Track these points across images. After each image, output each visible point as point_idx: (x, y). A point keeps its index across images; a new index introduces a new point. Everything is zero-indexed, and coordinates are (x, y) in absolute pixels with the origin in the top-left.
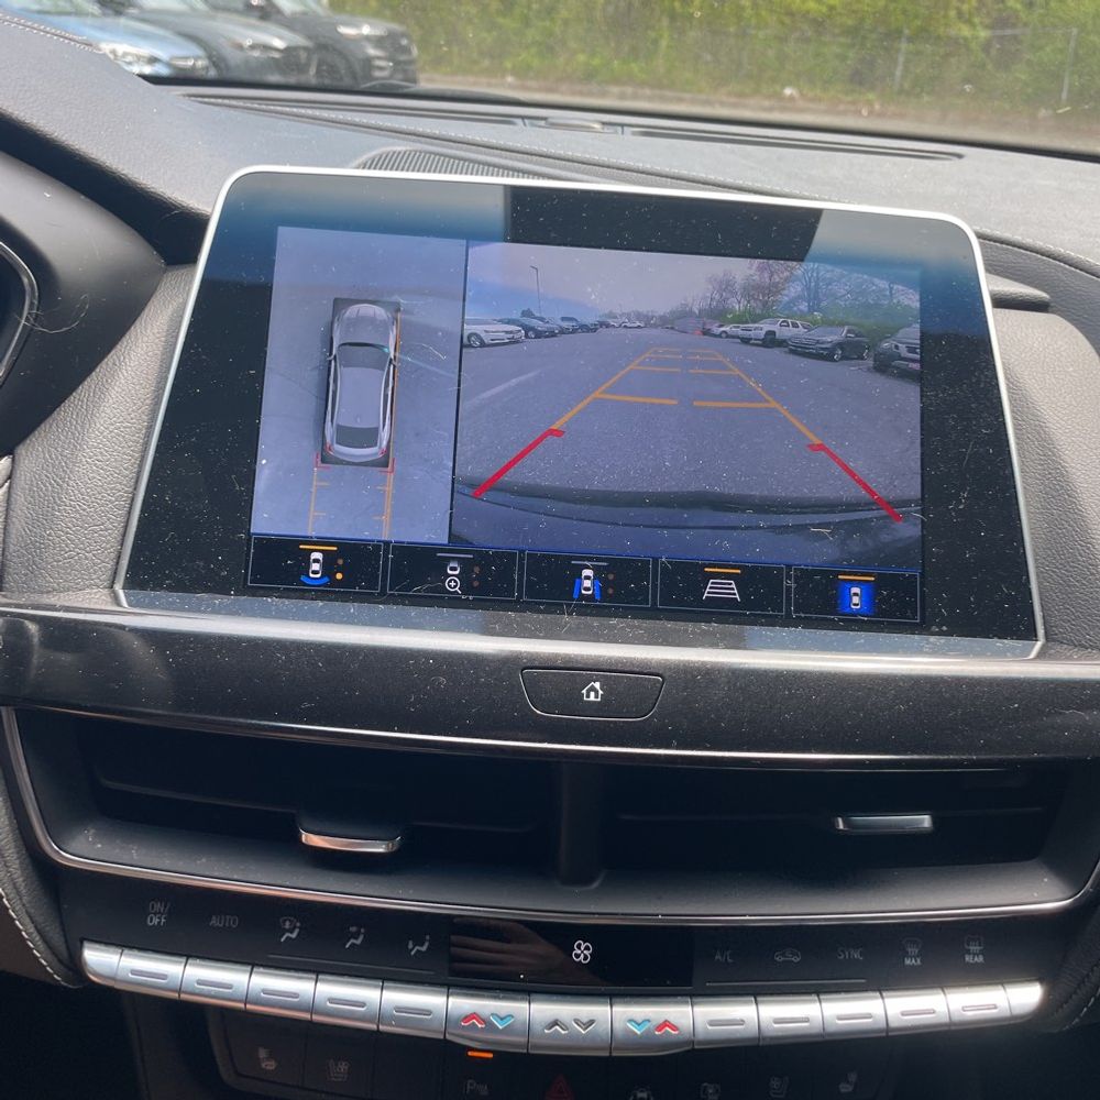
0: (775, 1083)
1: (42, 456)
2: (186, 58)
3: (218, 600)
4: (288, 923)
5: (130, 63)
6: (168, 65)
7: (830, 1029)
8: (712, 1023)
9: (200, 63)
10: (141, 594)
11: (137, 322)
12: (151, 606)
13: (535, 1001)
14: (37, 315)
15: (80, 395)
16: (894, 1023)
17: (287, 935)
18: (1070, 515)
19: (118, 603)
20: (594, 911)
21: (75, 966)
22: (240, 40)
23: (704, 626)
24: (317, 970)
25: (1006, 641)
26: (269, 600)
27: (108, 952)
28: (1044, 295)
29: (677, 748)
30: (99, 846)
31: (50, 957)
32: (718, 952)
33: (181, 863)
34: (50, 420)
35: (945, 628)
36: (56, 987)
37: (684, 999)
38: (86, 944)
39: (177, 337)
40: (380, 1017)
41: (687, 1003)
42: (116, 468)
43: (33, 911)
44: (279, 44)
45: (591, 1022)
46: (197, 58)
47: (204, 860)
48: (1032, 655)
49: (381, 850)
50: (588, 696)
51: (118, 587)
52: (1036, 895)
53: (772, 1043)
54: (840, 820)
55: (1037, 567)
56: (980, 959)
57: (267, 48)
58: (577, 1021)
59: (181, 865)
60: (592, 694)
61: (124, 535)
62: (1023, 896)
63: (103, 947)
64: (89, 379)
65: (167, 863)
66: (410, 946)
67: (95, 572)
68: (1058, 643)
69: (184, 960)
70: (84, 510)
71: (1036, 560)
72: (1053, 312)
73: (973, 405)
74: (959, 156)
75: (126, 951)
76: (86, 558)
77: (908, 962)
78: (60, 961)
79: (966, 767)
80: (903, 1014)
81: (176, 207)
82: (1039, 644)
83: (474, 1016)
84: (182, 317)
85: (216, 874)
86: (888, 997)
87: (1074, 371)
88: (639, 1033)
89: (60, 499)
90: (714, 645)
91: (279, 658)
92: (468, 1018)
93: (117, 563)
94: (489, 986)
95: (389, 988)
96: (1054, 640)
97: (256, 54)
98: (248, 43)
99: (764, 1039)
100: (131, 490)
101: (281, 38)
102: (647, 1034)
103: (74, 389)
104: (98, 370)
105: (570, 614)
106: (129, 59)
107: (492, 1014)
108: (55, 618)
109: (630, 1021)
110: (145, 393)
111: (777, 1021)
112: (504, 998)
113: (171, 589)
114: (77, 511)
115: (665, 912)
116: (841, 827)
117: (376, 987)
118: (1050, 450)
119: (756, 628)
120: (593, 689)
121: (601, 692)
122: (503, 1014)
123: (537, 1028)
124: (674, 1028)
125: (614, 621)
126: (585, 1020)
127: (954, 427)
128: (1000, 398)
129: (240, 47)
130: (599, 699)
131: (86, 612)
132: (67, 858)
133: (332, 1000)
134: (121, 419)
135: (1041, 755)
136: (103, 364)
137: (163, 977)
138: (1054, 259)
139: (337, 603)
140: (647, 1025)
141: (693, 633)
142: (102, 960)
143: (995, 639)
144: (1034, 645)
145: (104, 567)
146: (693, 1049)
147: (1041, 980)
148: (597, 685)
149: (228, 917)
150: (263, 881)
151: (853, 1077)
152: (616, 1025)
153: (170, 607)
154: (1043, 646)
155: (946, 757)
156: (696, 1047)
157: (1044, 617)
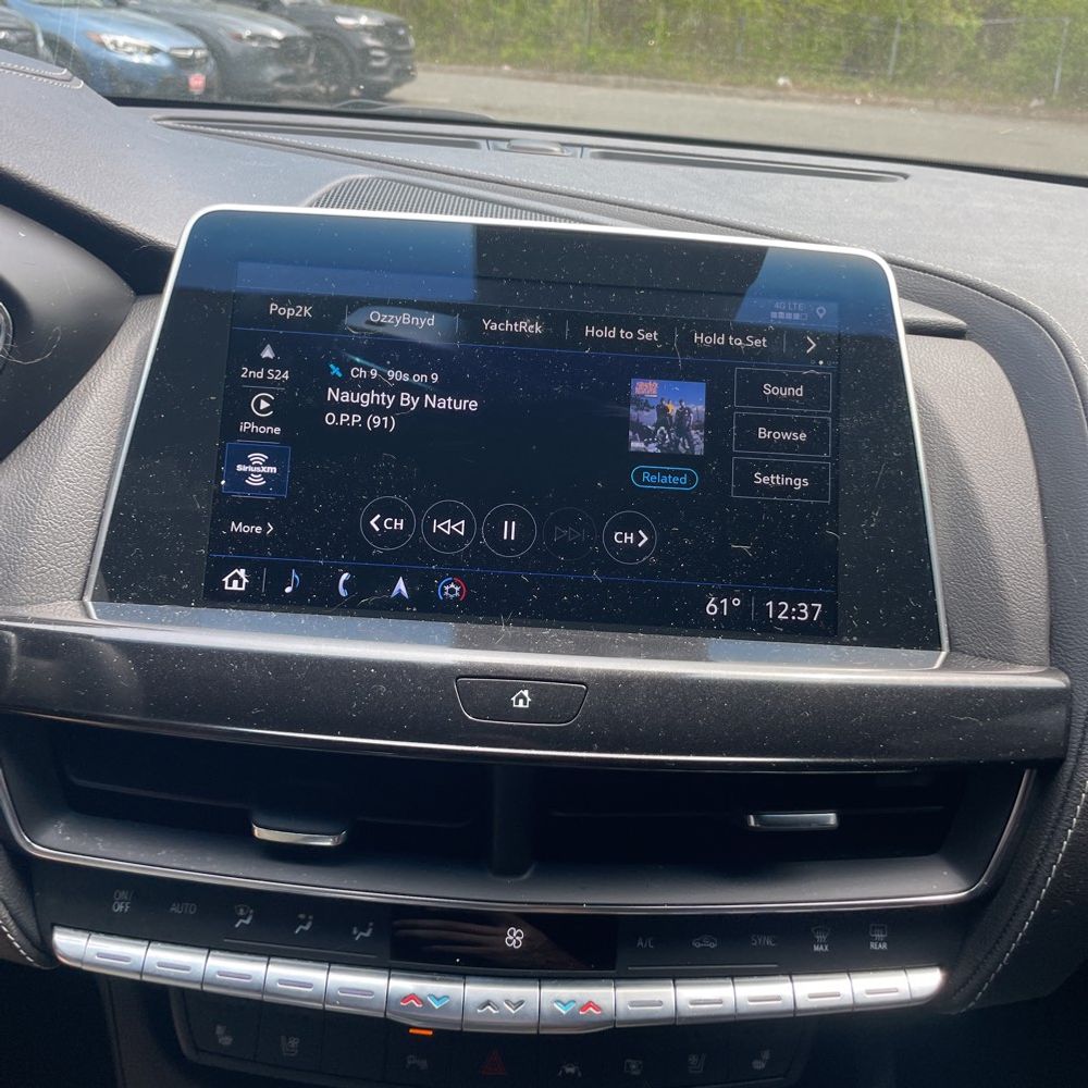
0: (693, 1059)
1: (17, 477)
2: (187, 49)
3: (179, 611)
4: (242, 910)
5: (131, 53)
6: (168, 55)
7: (742, 1010)
8: (633, 1004)
9: (199, 54)
10: (108, 605)
11: (108, 350)
12: (116, 617)
13: (469, 983)
14: (12, 348)
15: (53, 419)
16: (802, 1005)
17: (241, 921)
18: (975, 533)
19: (88, 615)
20: (524, 900)
21: (46, 949)
22: (239, 31)
23: (630, 636)
24: (269, 954)
25: (911, 651)
26: (227, 611)
27: (77, 936)
28: (961, 322)
29: (598, 751)
30: (68, 838)
31: (23, 940)
32: (640, 939)
33: (142, 855)
34: (24, 443)
35: (855, 639)
36: (29, 967)
37: (607, 981)
38: (57, 929)
39: (144, 365)
40: (326, 997)
41: (609, 985)
42: (86, 488)
43: (6, 898)
44: (277, 34)
45: (521, 1002)
46: (195, 49)
47: (164, 852)
48: (937, 665)
49: (329, 844)
50: (517, 703)
51: (87, 599)
52: (935, 887)
53: (689, 1022)
54: (752, 817)
55: (943, 582)
56: (884, 946)
57: (265, 38)
58: (507, 1002)
59: (142, 857)
60: (521, 701)
61: (93, 550)
62: (923, 888)
63: (72, 932)
64: (61, 405)
65: (130, 855)
66: (355, 932)
67: (66, 585)
68: (962, 653)
69: (146, 943)
70: (56, 528)
71: (942, 575)
72: (970, 339)
73: (886, 430)
74: (906, 176)
75: (93, 935)
76: (58, 573)
77: (816, 948)
78: (33, 945)
79: (865, 769)
80: (811, 997)
81: (145, 242)
82: (943, 654)
83: (412, 996)
84: (149, 345)
85: (175, 865)
86: (797, 981)
87: (986, 396)
88: (564, 1012)
89: (33, 517)
90: (636, 655)
91: (233, 668)
92: (407, 998)
93: (87, 576)
94: (428, 969)
95: (334, 971)
96: (957, 650)
97: (255, 44)
98: (247, 33)
99: (681, 1018)
100: (100, 508)
101: (279, 28)
102: (572, 1014)
103: (48, 413)
104: (69, 396)
105: (507, 624)
106: (129, 49)
107: (429, 995)
108: (27, 629)
109: (558, 1001)
110: (115, 417)
111: (694, 1003)
112: (441, 980)
113: (136, 601)
114: (49, 529)
115: (589, 901)
116: (753, 823)
117: (323, 969)
118: (959, 472)
119: (679, 638)
120: (522, 696)
121: (529, 700)
122: (439, 995)
123: (470, 1008)
124: (597, 1008)
125: (547, 632)
126: (515, 1001)
127: (867, 451)
128: (911, 423)
129: (239, 38)
130: (527, 706)
131: (55, 624)
132: (38, 850)
133: (282, 982)
134: (91, 442)
135: (937, 759)
136: (74, 391)
137: (126, 959)
138: (973, 288)
139: (289, 614)
140: (573, 1005)
141: (620, 643)
142: (72, 945)
143: (902, 650)
144: (938, 656)
145: (75, 580)
146: (615, 1028)
147: (941, 966)
148: (526, 693)
149: (187, 904)
150: (217, 872)
151: (766, 1055)
152: (544, 1005)
153: (134, 619)
154: (947, 657)
155: (848, 760)
156: (617, 1026)
157: (948, 629)
